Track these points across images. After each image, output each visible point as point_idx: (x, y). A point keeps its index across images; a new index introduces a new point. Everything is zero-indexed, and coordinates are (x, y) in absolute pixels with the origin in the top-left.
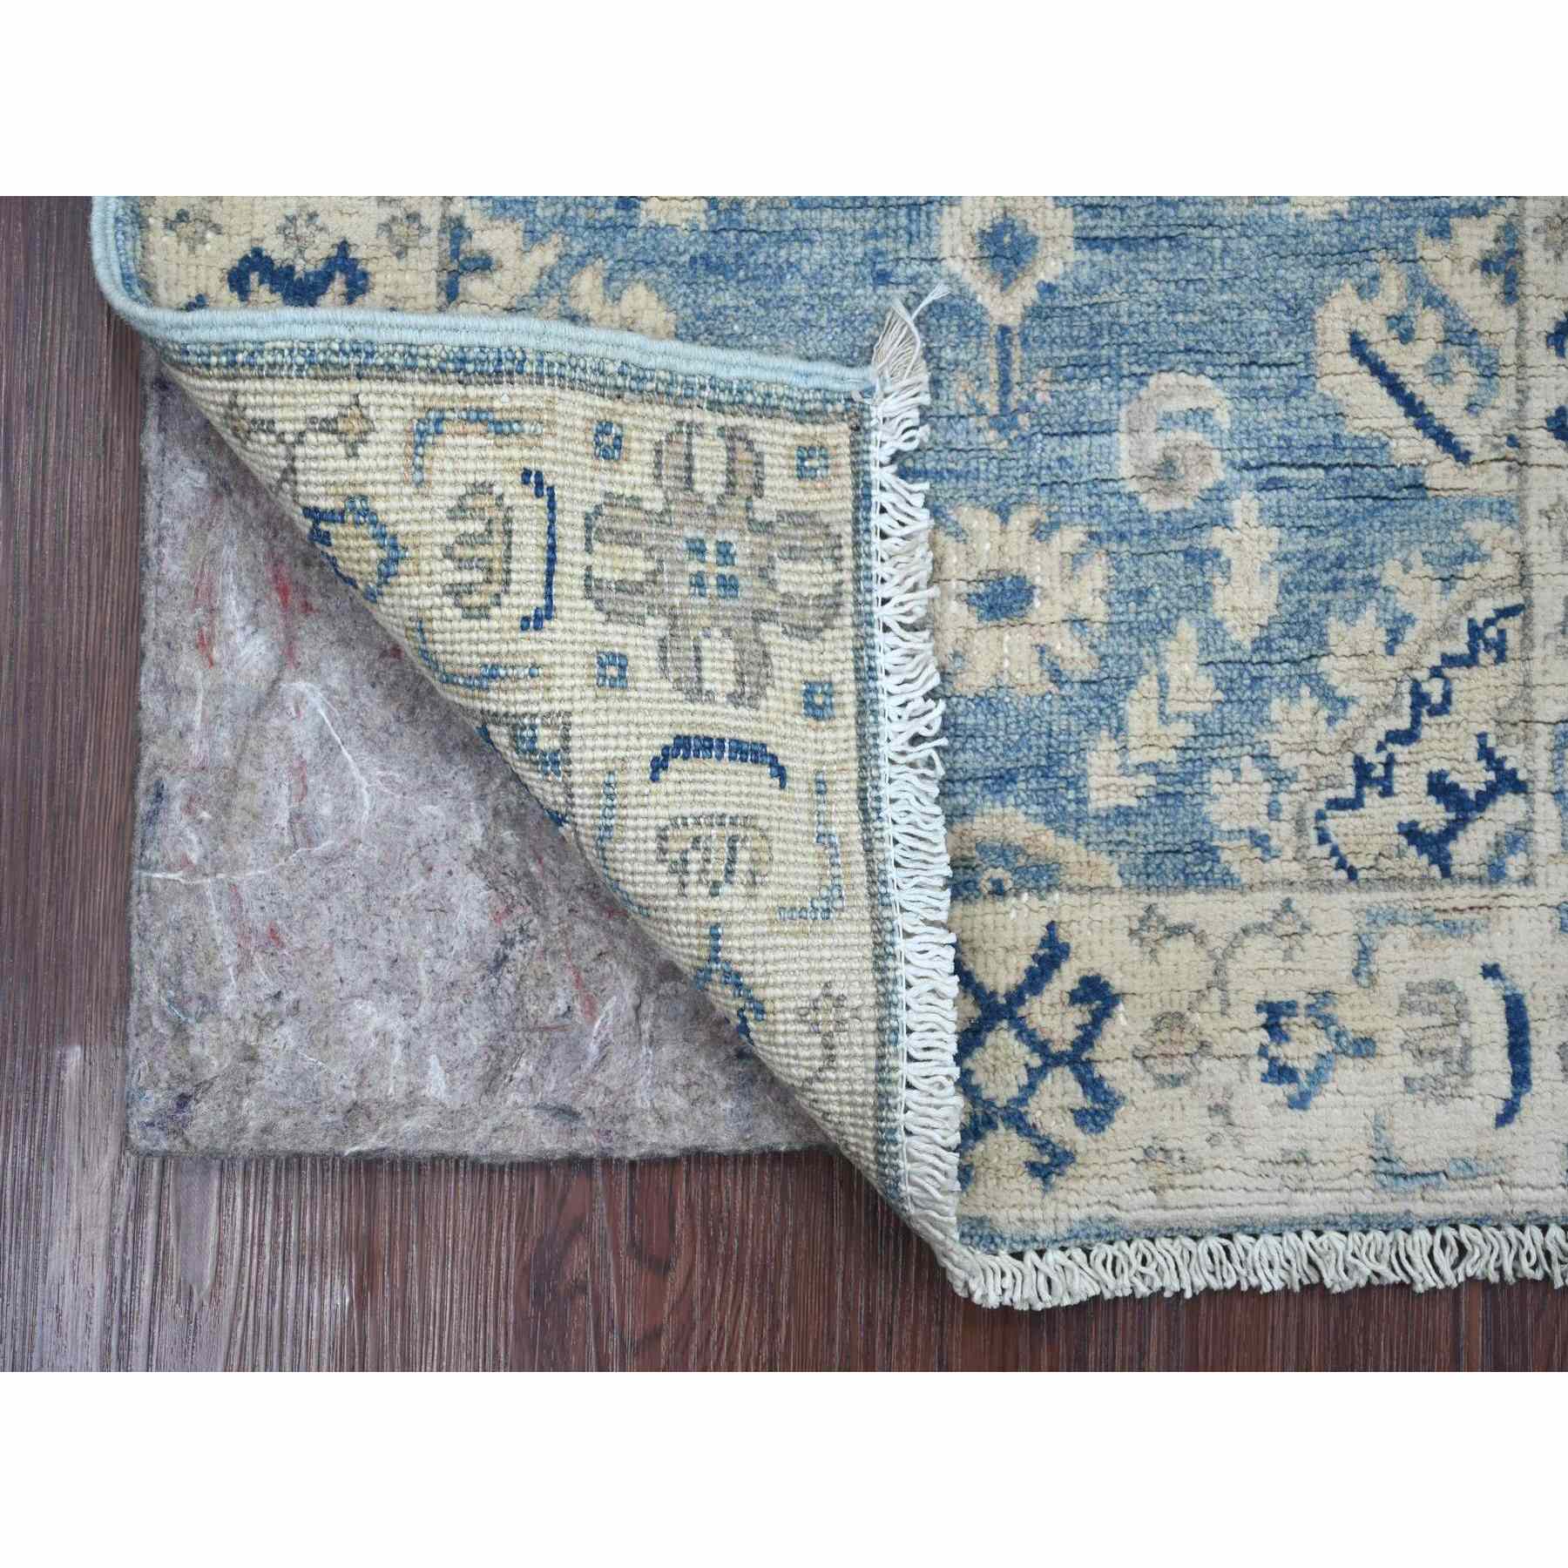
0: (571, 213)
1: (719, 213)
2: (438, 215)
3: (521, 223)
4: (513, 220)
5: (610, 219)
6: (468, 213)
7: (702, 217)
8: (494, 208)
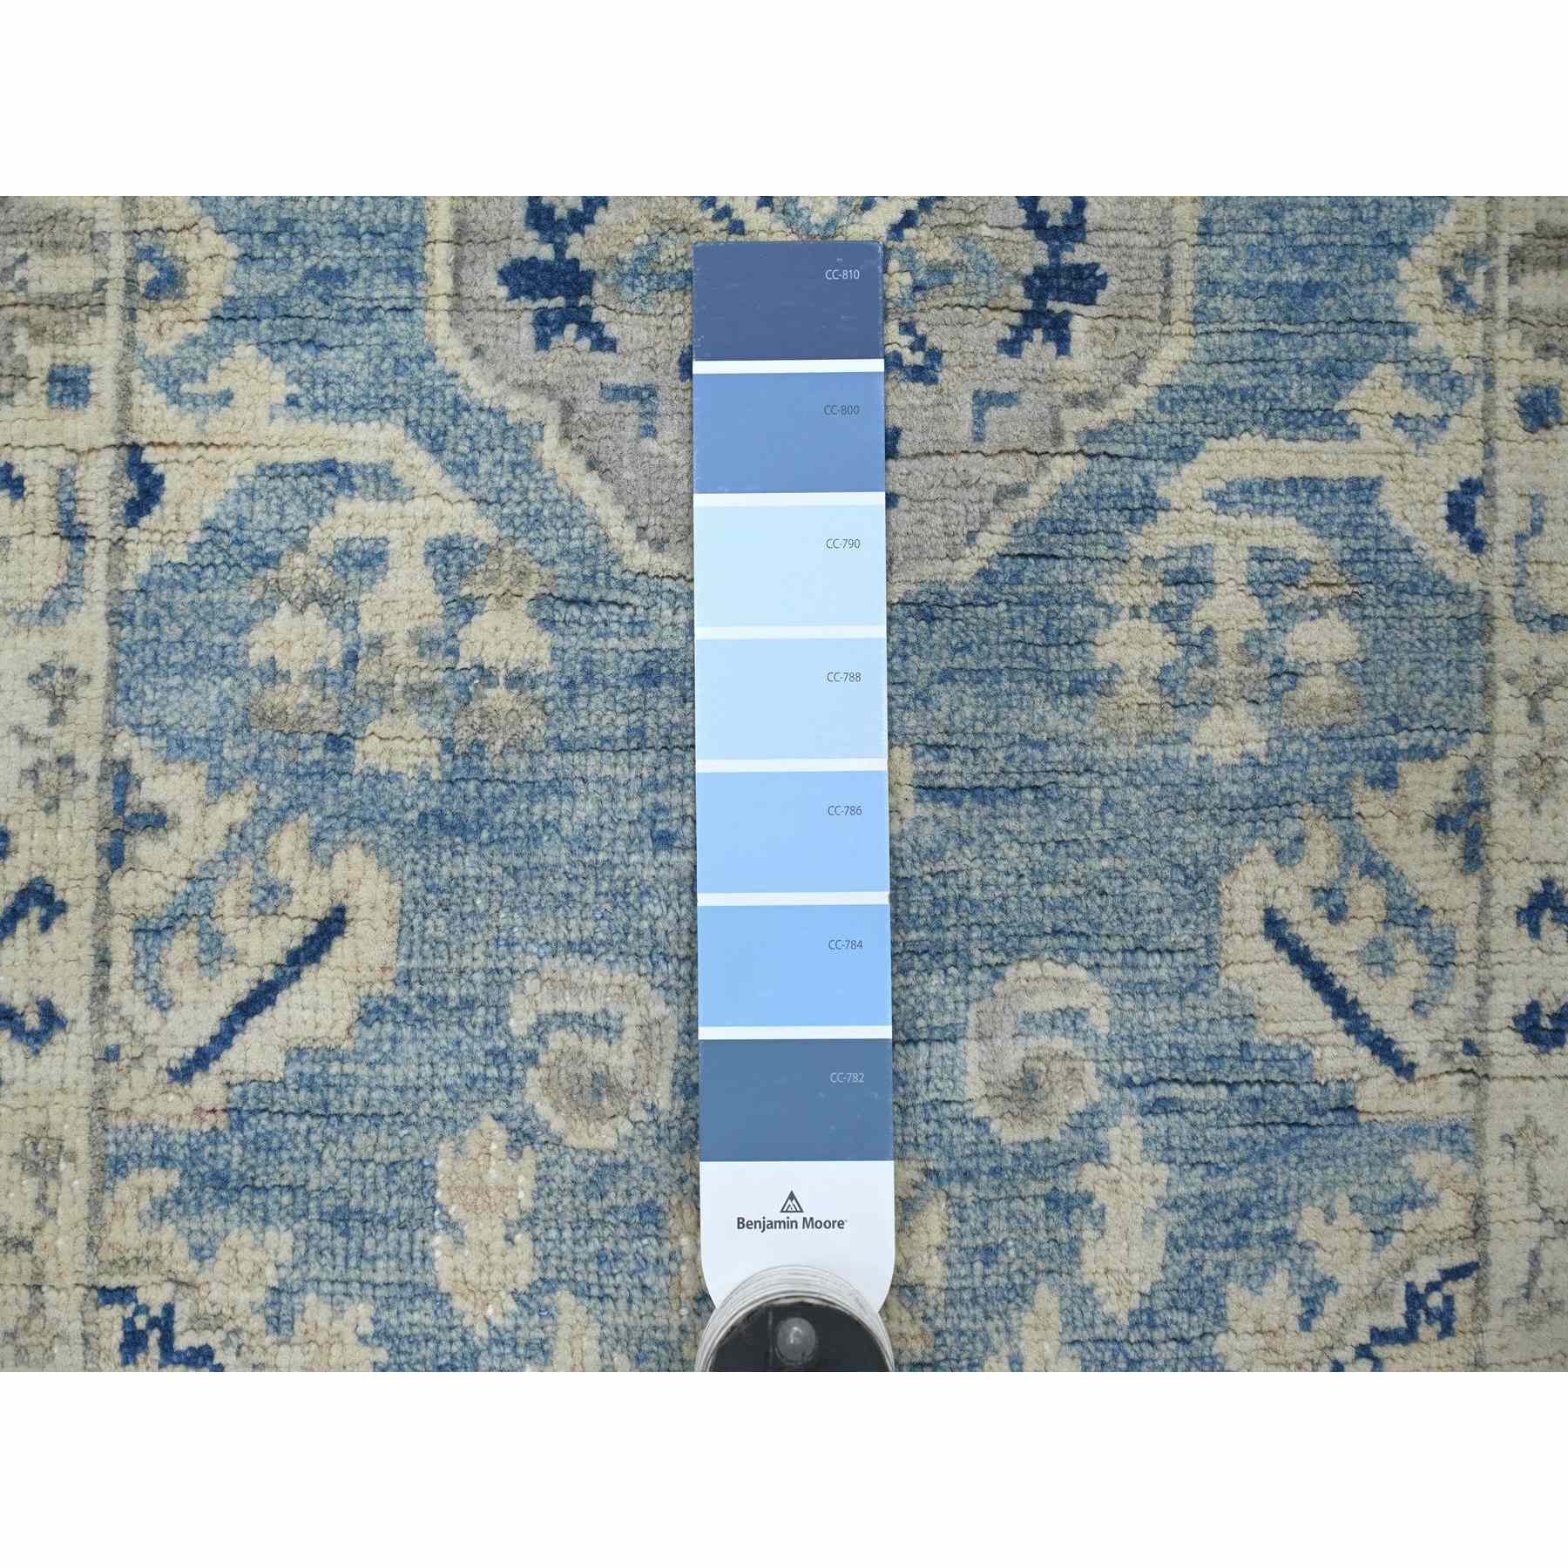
0: (266, 755)
1: (455, 757)
2: (98, 757)
3: (203, 767)
4: (194, 763)
5: (317, 763)
6: (135, 756)
7: (434, 762)
8: (169, 749)
